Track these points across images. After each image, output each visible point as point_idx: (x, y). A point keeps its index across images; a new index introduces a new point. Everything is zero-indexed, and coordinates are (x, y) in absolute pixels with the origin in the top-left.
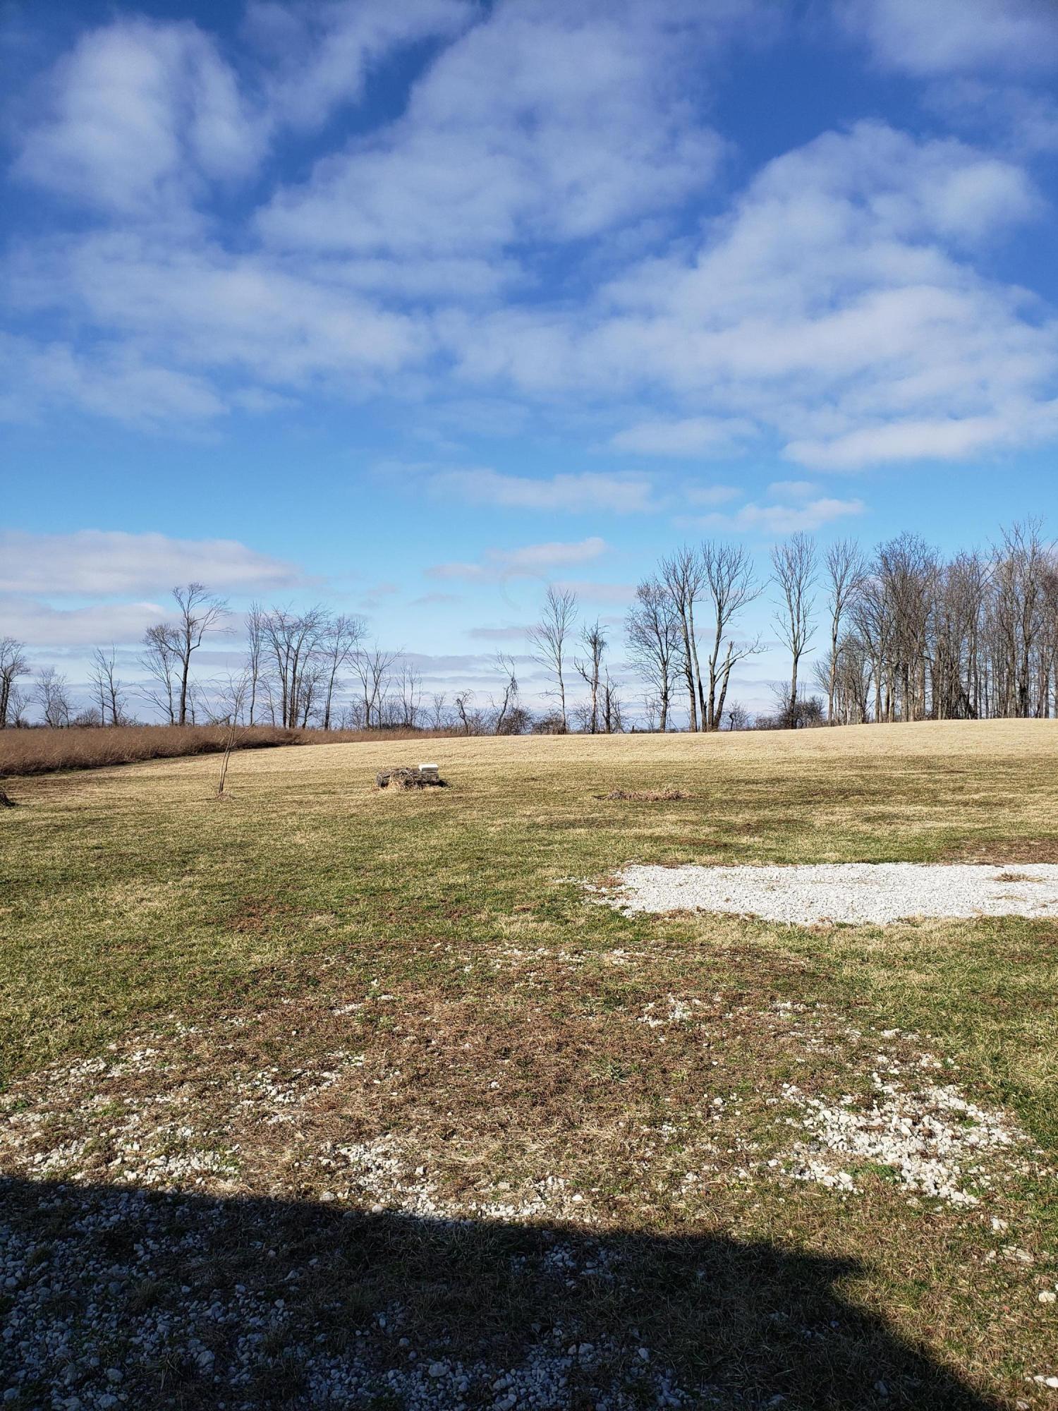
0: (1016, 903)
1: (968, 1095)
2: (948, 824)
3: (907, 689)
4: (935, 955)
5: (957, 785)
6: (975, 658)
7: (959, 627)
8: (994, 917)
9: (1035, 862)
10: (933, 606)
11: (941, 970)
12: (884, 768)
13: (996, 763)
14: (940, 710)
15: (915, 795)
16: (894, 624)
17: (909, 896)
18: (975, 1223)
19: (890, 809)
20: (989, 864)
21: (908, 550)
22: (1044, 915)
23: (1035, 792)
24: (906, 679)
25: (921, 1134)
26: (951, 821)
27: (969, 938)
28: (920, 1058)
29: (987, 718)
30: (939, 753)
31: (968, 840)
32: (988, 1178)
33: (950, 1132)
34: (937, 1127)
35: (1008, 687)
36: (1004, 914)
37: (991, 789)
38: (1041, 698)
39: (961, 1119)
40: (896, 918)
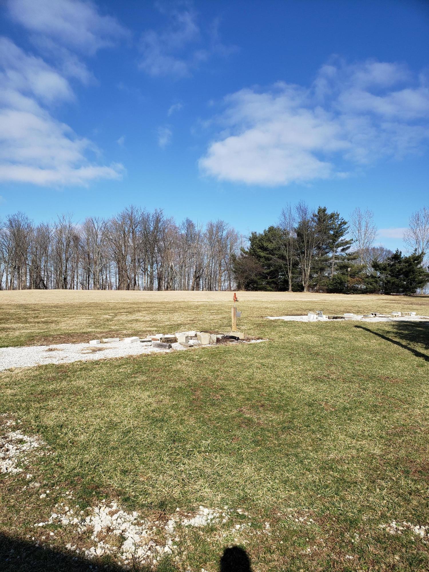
0: (52, 359)
1: (24, 432)
2: (30, 331)
3: (19, 277)
4: (19, 382)
5: (36, 315)
6: (47, 265)
7: (41, 253)
8: (43, 365)
9: (62, 343)
10: (30, 243)
11: (20, 388)
12: (6, 309)
13: (52, 306)
14: (32, 285)
15: (19, 320)
16: (14, 249)
17: (10, 360)
18: (20, 478)
19: (7, 326)
20: (44, 345)
21: (21, 219)
22: (62, 362)
23: (65, 317)
24: (19, 272)
25: (3, 451)
26: (32, 330)
27: (33, 374)
28: (7, 422)
29: (51, 289)
30: (30, 303)
31: (37, 336)
32: (28, 461)
33: (15, 448)
34: (11, 447)
35: (59, 277)
36: (47, 364)
37: (49, 317)
38: (72, 282)
39: (20, 442)
40: (4, 369)
